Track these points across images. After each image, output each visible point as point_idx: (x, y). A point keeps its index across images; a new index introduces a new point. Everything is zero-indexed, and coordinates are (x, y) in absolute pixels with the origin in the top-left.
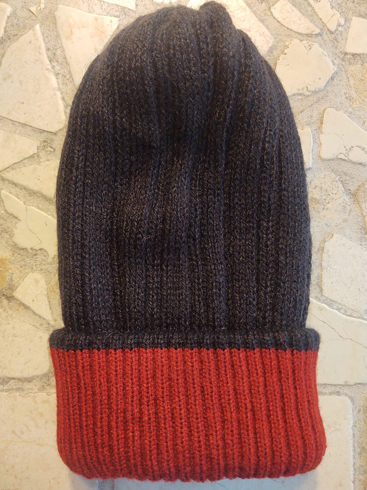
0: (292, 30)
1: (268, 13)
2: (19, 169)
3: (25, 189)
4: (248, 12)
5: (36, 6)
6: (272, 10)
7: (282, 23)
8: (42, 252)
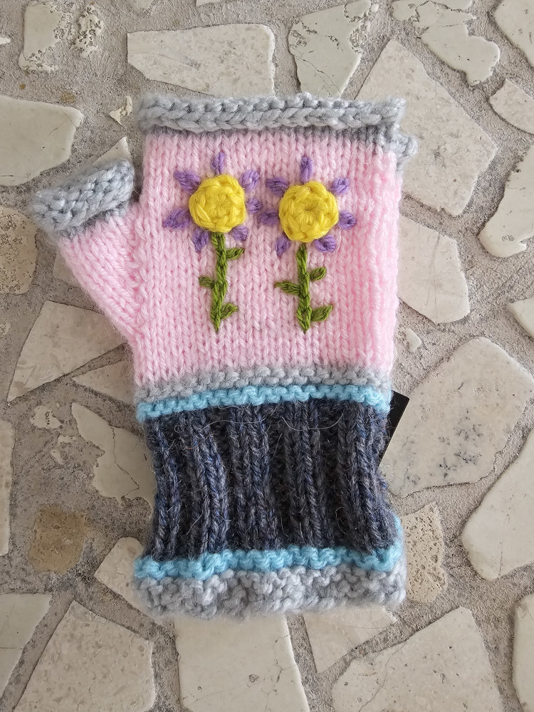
0: (525, 132)
1: (485, 105)
2: (101, 369)
3: (111, 399)
4: (454, 107)
5: (120, 110)
6: (492, 101)
7: (508, 121)
8: (141, 501)
